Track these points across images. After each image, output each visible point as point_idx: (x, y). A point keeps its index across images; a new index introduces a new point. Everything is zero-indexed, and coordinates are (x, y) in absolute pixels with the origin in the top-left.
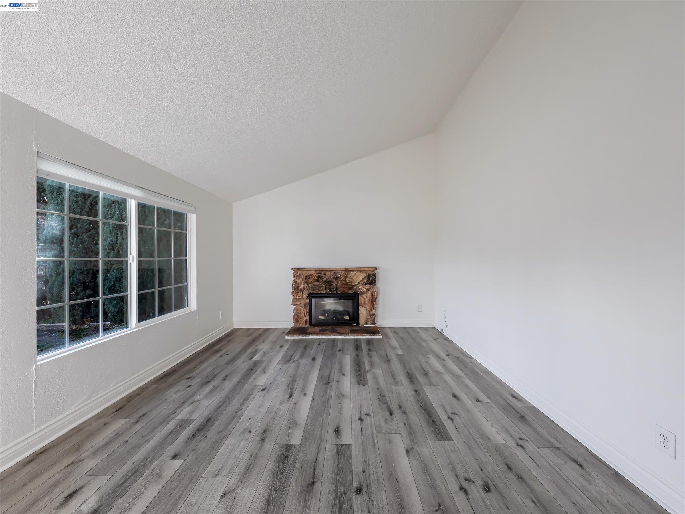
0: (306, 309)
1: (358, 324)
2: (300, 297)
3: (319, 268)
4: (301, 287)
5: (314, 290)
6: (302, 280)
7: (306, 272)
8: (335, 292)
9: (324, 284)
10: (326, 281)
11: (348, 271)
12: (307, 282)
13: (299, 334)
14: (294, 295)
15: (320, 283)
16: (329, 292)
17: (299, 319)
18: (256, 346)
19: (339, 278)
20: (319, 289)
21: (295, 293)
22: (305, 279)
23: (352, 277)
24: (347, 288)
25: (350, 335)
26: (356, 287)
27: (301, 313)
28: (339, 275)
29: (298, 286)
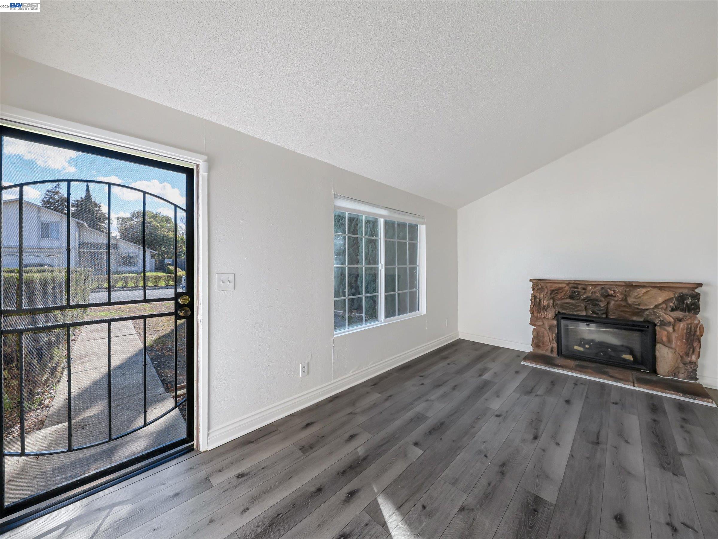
0: (553, 333)
1: (654, 371)
2: (543, 316)
3: (575, 281)
4: (545, 303)
5: (565, 309)
6: (546, 294)
7: (552, 284)
8: (604, 316)
9: (583, 303)
10: (586, 298)
11: (630, 286)
12: (553, 298)
13: (541, 363)
14: (533, 313)
15: (577, 301)
16: (592, 315)
17: (541, 344)
18: (486, 363)
19: (611, 295)
20: (574, 309)
21: (534, 310)
22: (551, 294)
23: (640, 297)
24: (628, 312)
25: (635, 385)
26: (649, 312)
27: (543, 337)
28: (613, 292)
29: (540, 302)
